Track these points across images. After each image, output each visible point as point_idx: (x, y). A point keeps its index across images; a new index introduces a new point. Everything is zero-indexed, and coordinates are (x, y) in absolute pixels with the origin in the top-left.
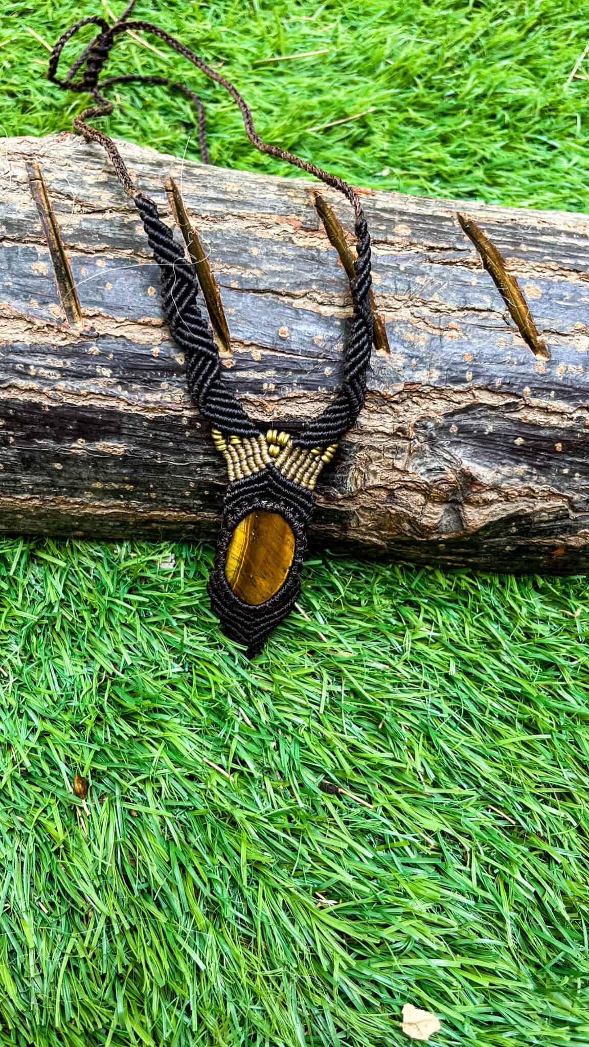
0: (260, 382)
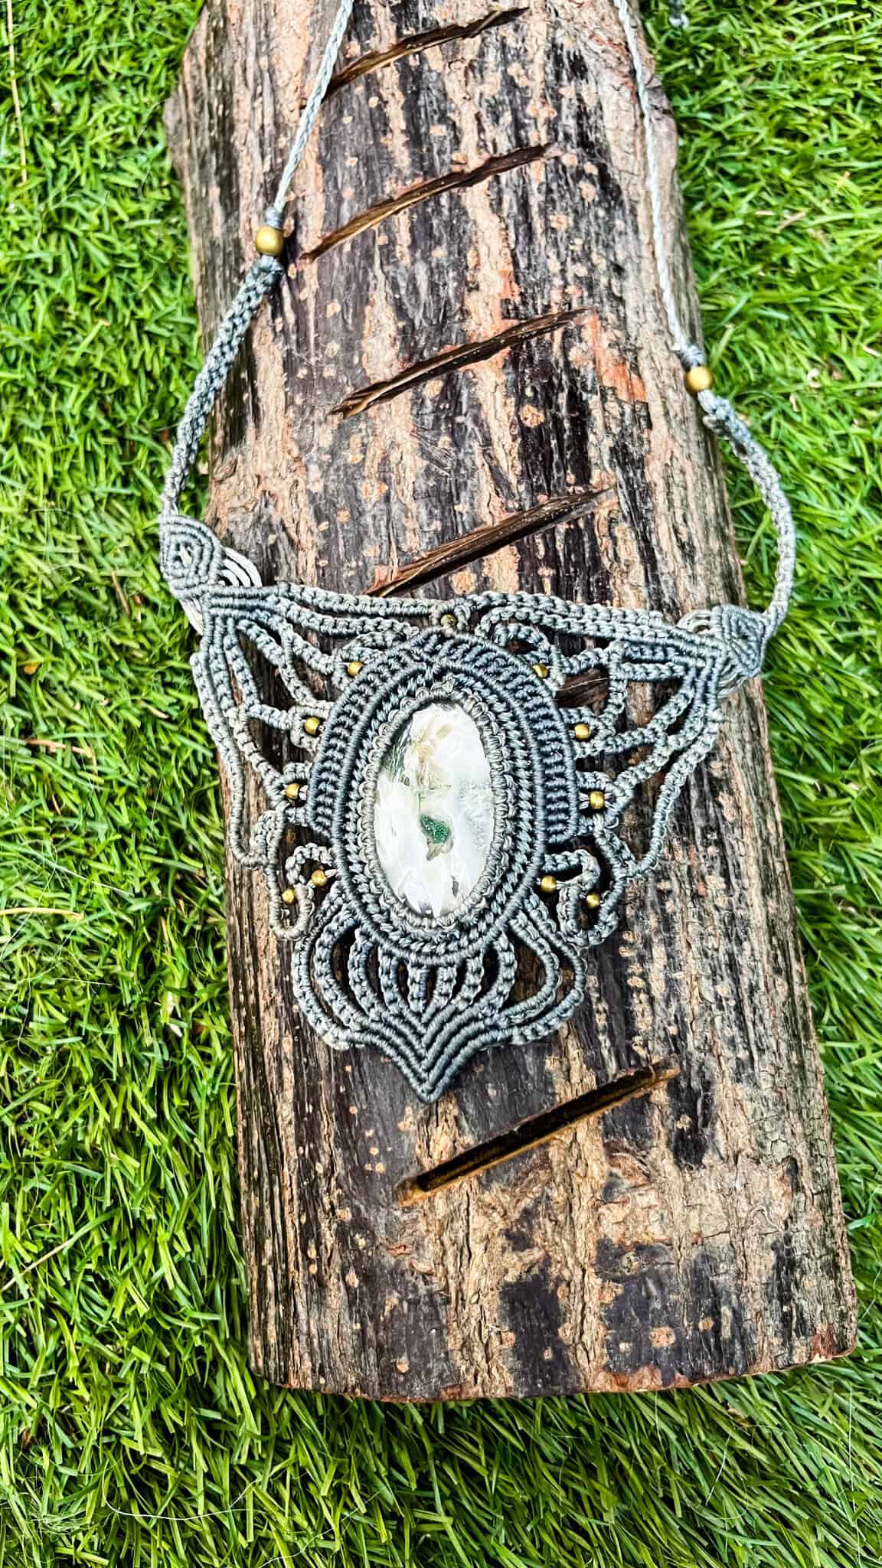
0: (283, 314)
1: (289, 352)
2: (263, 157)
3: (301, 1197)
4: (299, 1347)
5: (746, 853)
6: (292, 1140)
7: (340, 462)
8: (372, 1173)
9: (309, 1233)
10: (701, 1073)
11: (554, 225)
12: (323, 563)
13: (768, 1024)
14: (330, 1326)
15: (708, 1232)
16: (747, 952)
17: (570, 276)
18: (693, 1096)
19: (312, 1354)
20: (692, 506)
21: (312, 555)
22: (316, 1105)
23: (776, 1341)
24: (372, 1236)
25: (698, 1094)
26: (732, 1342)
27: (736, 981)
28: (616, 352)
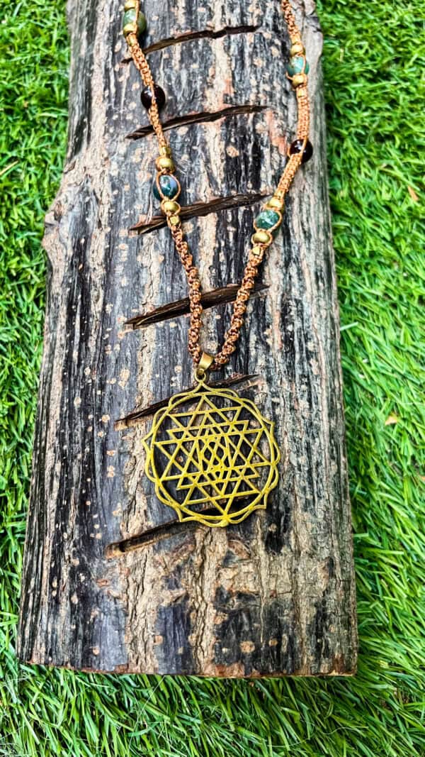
1: (110, 108)
2: (111, 15)
3: (53, 552)
4: (39, 639)
5: (322, 392)
6: (53, 520)
7: (129, 161)
8: (93, 539)
9: (55, 573)
10: (285, 503)
11: (255, 63)
12: (112, 211)
13: (325, 485)
14: (59, 627)
15: (281, 591)
16: (317, 444)
17: (261, 89)
18: (279, 515)
19: (46, 644)
20: (312, 215)
21: (107, 207)
22: (68, 501)
23: (312, 658)
24: (88, 575)
25: (282, 515)
26: (287, 655)
27: (310, 458)
28: (280, 130)
